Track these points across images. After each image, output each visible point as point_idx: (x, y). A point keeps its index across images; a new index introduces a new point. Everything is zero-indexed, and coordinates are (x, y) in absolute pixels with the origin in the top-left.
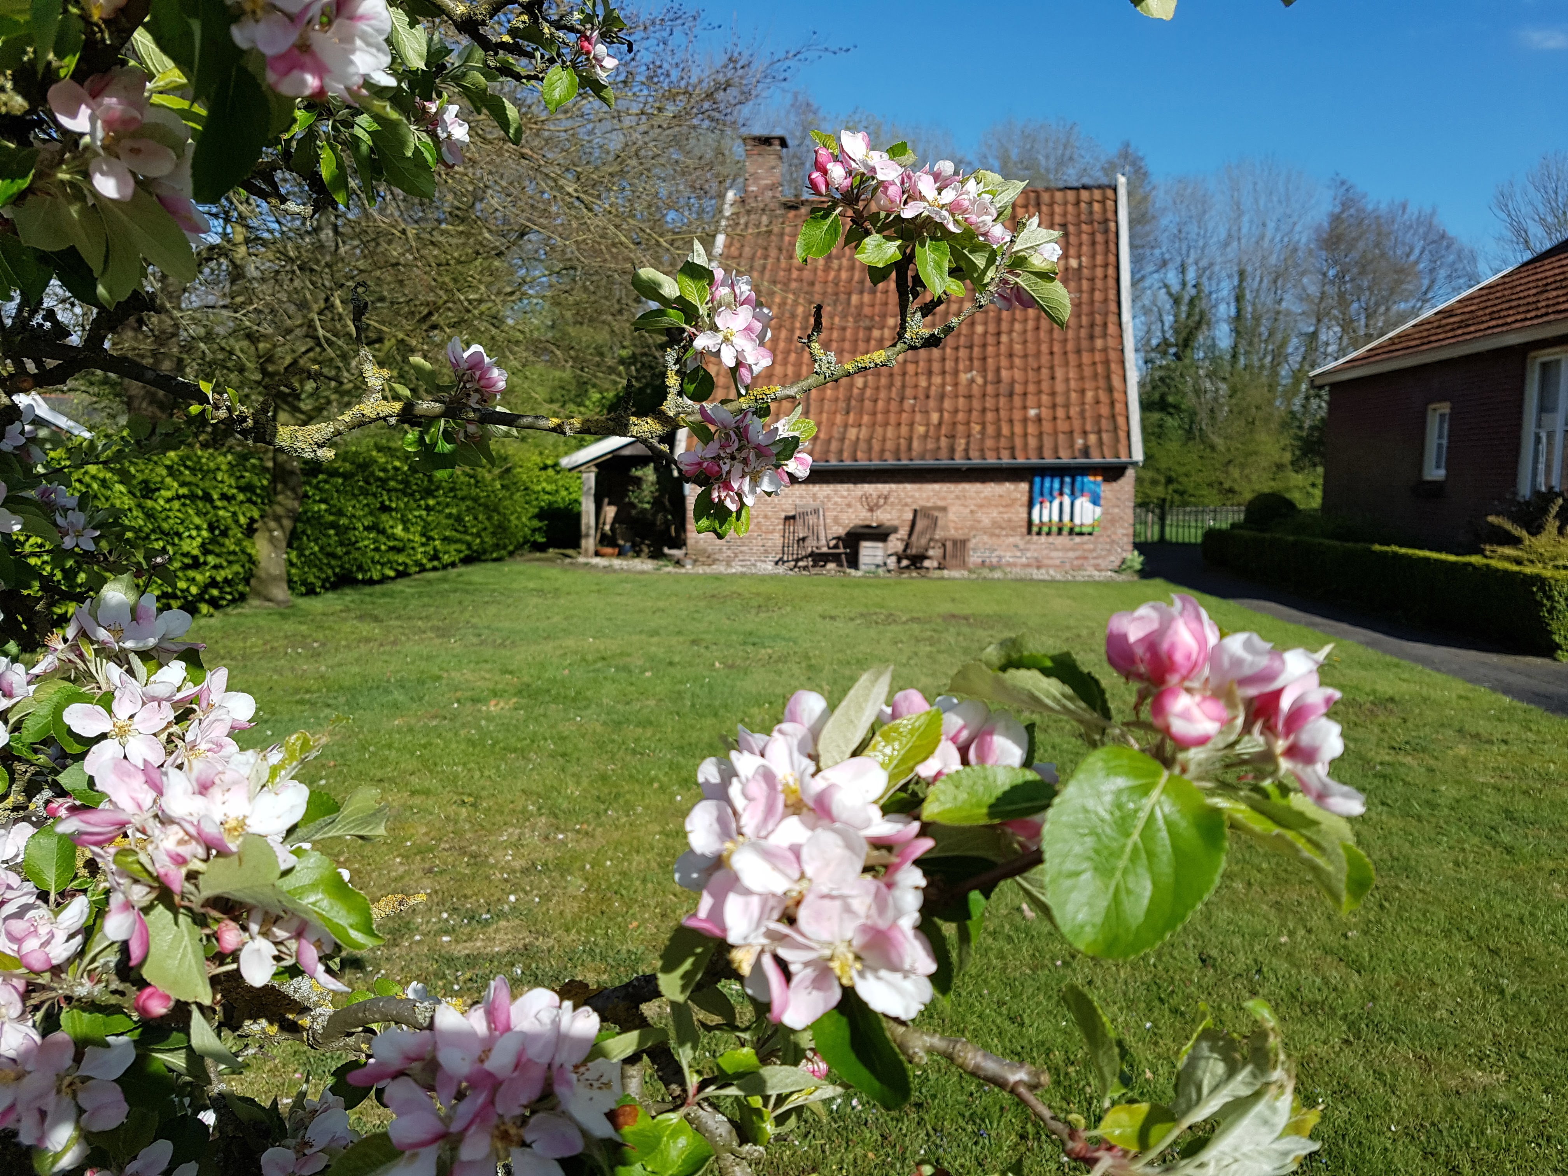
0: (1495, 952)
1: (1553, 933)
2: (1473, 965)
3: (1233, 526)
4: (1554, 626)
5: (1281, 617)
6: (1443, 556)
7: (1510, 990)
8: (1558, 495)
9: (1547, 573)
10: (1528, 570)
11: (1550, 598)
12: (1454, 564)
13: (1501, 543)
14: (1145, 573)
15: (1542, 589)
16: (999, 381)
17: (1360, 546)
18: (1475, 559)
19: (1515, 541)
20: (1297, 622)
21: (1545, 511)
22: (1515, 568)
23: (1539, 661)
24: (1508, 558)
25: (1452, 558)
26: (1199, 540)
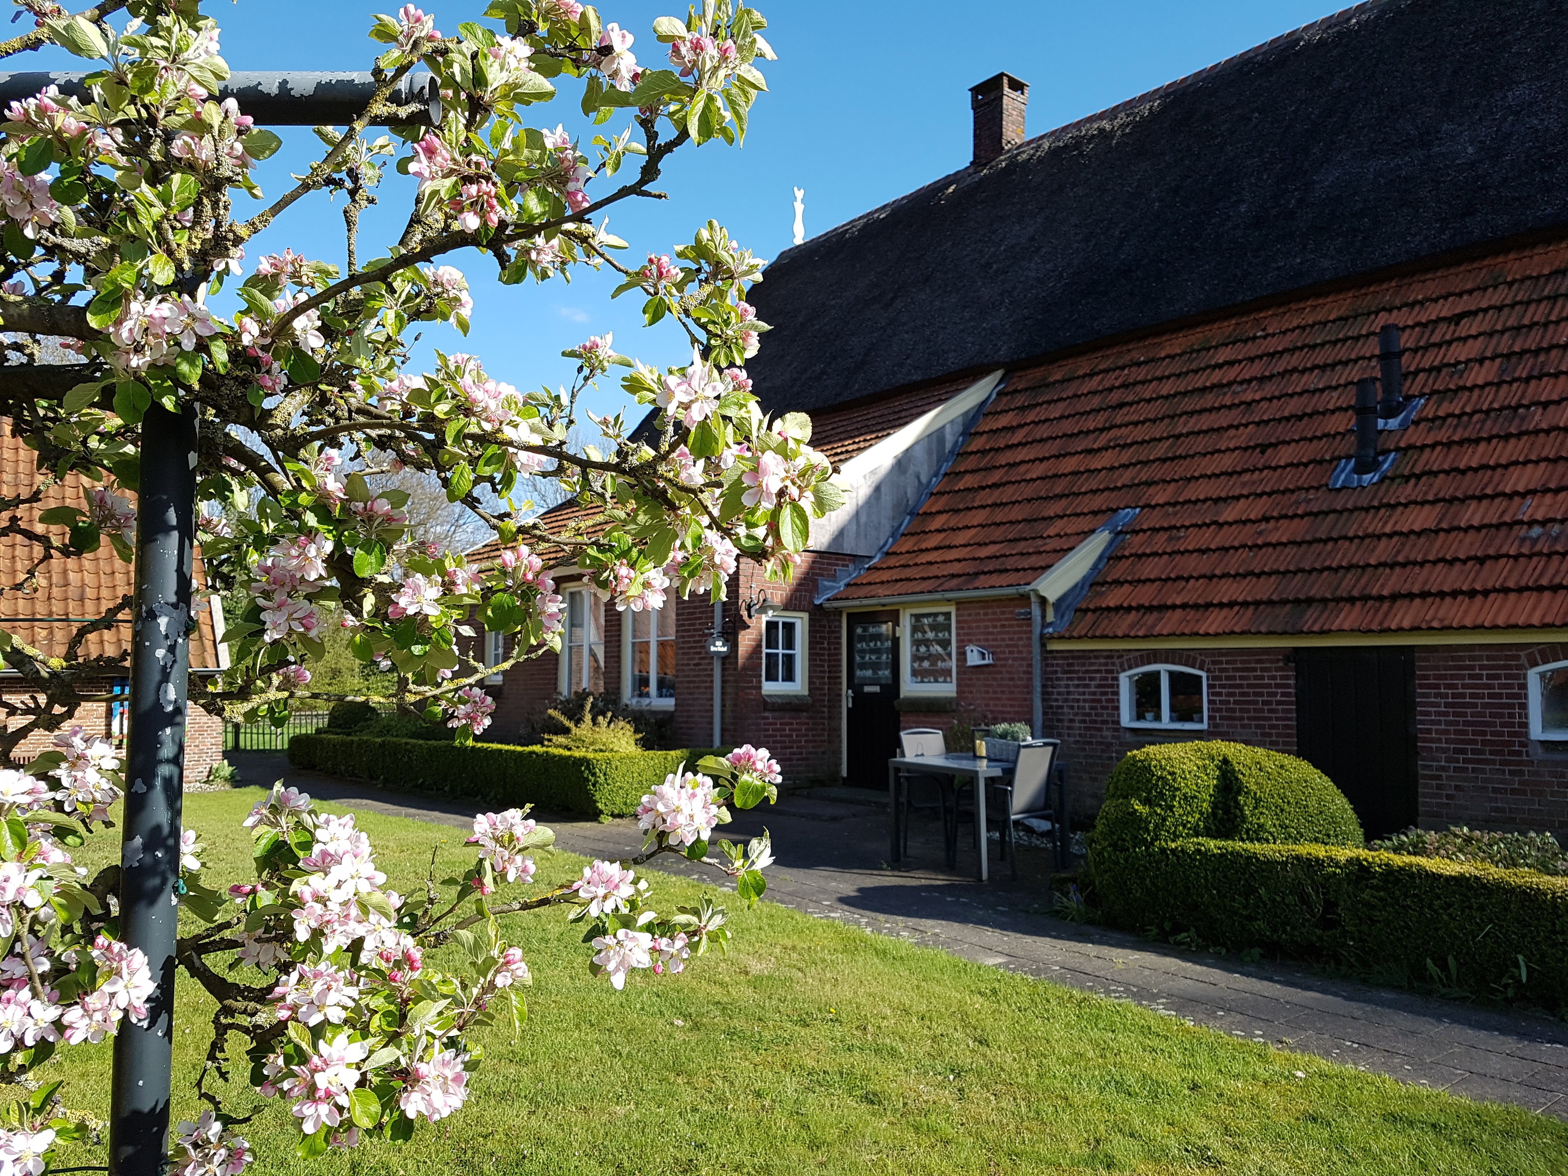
0: (610, 1030)
1: (643, 1009)
2: (598, 1042)
3: (318, 731)
4: (598, 796)
5: (381, 812)
6: (511, 747)
7: (625, 1052)
8: (589, 694)
9: (590, 755)
10: (577, 754)
11: (594, 774)
12: (520, 753)
13: (556, 733)
14: (236, 782)
15: (588, 768)
16: (67, 584)
17: (443, 742)
18: (537, 748)
19: (566, 731)
20: (398, 815)
21: (582, 707)
22: (568, 753)
23: (588, 825)
24: (560, 746)
25: (519, 748)
26: (286, 746)
